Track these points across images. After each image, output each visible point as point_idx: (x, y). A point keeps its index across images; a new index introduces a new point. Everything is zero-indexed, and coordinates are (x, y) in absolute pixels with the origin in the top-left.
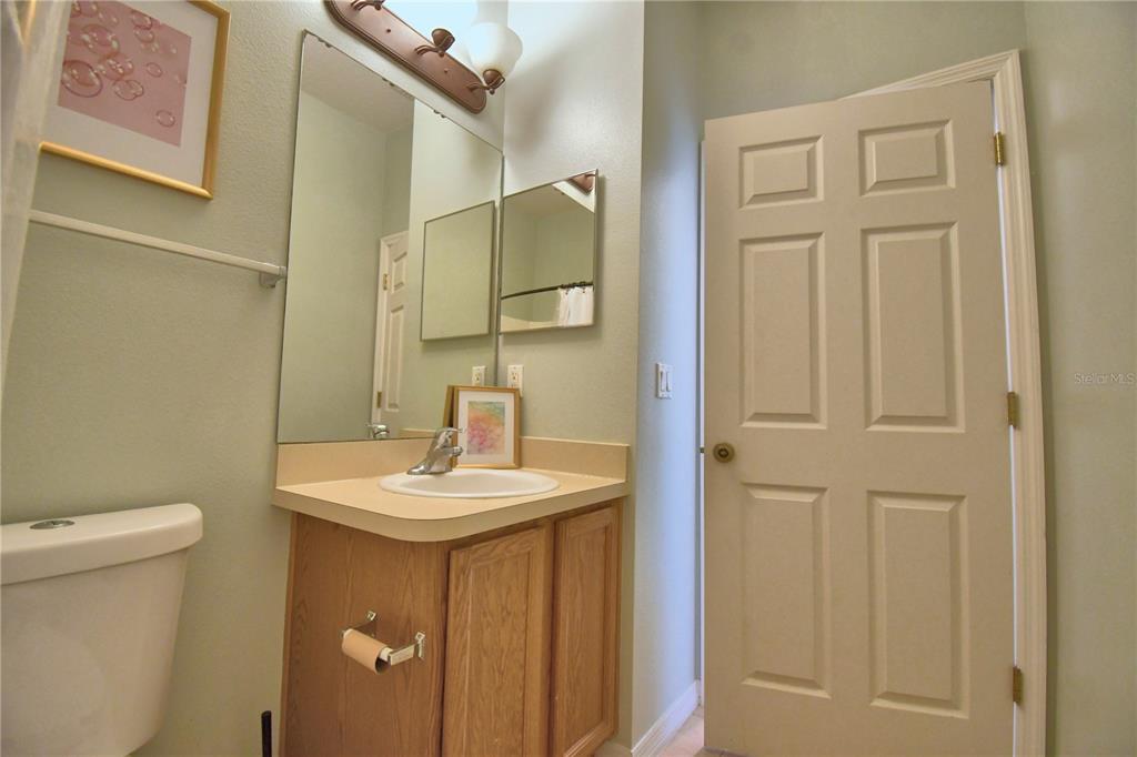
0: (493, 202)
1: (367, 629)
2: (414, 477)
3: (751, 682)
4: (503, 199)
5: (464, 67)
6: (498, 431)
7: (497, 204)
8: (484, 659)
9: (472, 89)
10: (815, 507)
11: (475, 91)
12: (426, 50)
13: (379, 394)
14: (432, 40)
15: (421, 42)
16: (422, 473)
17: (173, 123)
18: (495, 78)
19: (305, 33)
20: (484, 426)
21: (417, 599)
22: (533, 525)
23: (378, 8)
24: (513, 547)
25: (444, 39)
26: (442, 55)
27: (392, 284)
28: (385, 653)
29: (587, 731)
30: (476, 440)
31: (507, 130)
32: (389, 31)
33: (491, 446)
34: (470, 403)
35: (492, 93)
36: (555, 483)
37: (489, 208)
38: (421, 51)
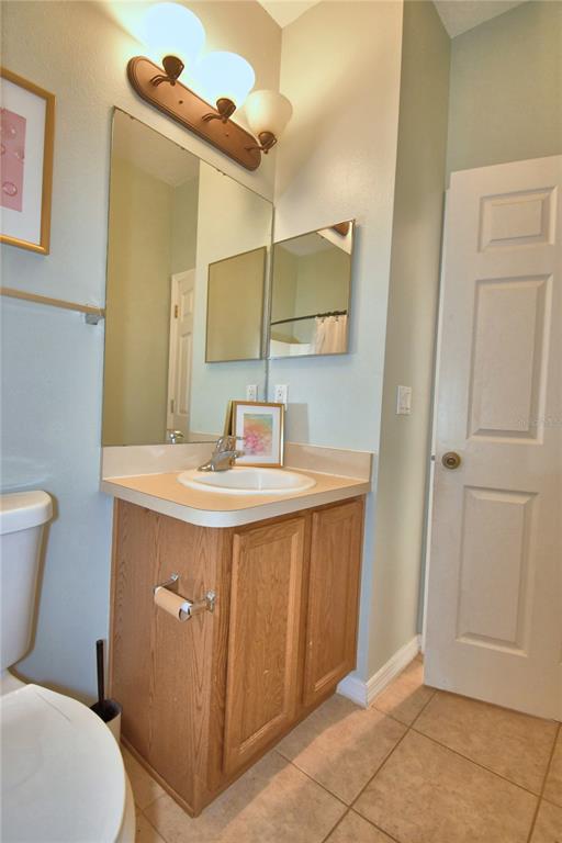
0: (265, 248)
1: (171, 588)
2: (203, 473)
3: (463, 640)
4: (274, 245)
5: (243, 130)
6: (267, 438)
7: (268, 250)
8: (258, 614)
9: (249, 150)
10: (526, 507)
11: (253, 151)
12: (211, 118)
13: (172, 402)
14: (217, 108)
15: (208, 111)
16: (210, 470)
17: (15, 193)
18: (269, 139)
19: (115, 108)
20: (256, 434)
21: (207, 571)
22: (296, 515)
23: (173, 84)
24: (282, 531)
25: (227, 107)
26: (224, 122)
27: (182, 312)
28: (186, 606)
29: (333, 668)
30: (250, 445)
31: (277, 184)
32: (181, 102)
33: (262, 449)
34: (245, 415)
35: (266, 153)
37: (262, 251)
38: (207, 118)
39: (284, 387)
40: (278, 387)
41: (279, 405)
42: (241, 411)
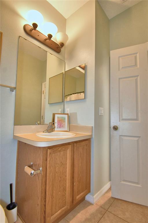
0: (63, 73)
1: (30, 166)
2: (44, 133)
3: (122, 182)
4: (65, 72)
5: (55, 42)
6: (64, 123)
7: (64, 73)
8: (56, 174)
9: (58, 48)
10: (138, 141)
11: (59, 48)
12: (47, 39)
13: (42, 116)
14: (47, 37)
15: (46, 38)
16: (46, 132)
18: (62, 45)
19: (20, 36)
20: (61, 122)
21: (40, 161)
22: (69, 144)
23: (35, 30)
24: (63, 149)
25: (50, 36)
26: (50, 40)
27: (44, 93)
28: (33, 172)
29: (82, 192)
30: (59, 125)
31: (66, 57)
32: (38, 35)
33: (63, 126)
34: (58, 117)
35: (62, 48)
36: (75, 135)
37: (62, 74)
38: (46, 40)
39: (69, 109)
40: (67, 109)
41: (67, 114)
42: (56, 116)
